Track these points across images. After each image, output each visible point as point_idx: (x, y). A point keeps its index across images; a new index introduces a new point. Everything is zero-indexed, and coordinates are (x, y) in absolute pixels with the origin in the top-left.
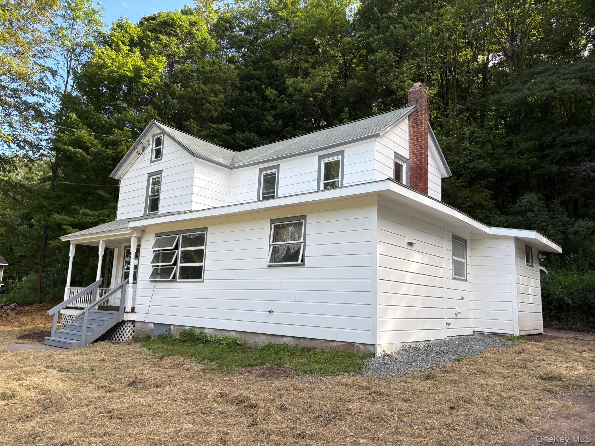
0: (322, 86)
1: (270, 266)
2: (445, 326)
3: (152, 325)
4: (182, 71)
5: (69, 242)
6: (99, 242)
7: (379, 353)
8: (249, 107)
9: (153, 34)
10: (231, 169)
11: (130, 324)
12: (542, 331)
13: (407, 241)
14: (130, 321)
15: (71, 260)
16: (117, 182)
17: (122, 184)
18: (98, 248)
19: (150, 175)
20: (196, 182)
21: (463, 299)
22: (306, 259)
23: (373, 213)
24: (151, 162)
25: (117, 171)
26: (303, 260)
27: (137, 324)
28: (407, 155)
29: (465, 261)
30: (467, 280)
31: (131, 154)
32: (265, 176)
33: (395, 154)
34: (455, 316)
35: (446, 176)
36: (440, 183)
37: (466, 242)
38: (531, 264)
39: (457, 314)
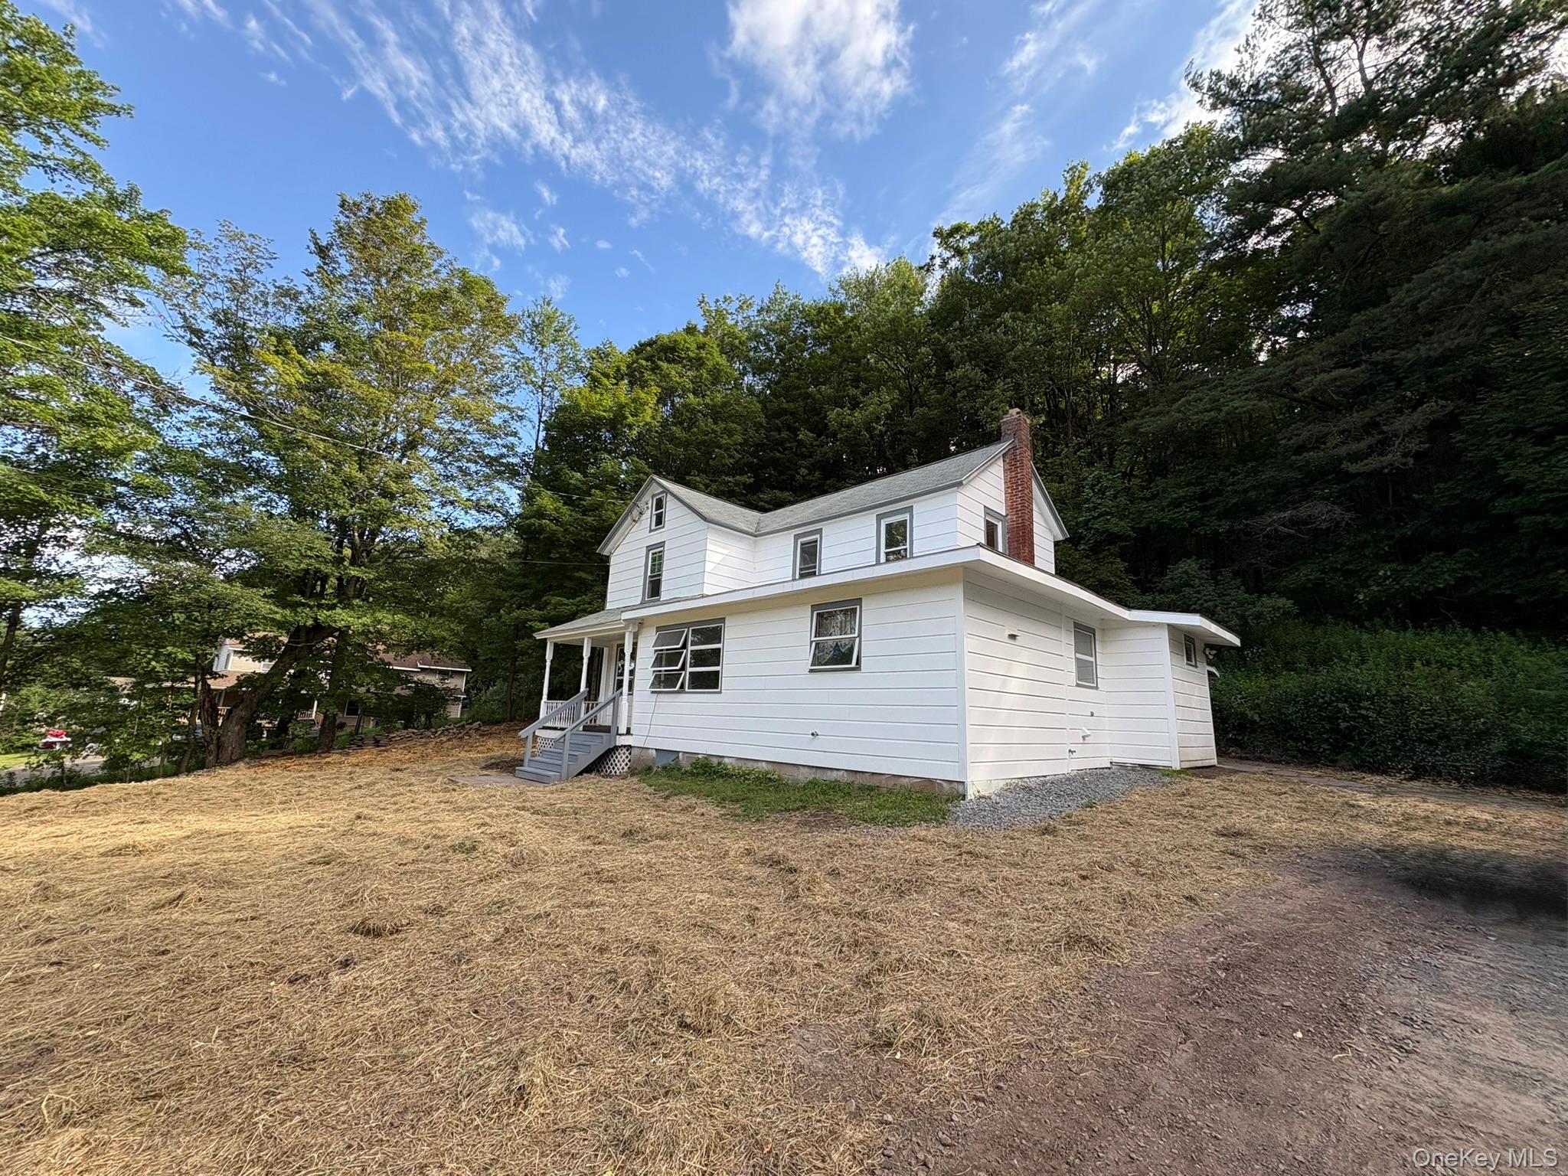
2: (1068, 755)
3: (654, 751)
6: (583, 640)
7: (971, 794)
10: (756, 536)
11: (624, 750)
12: (1214, 762)
13: (1008, 633)
14: (625, 746)
15: (548, 664)
16: (606, 560)
17: (613, 561)
18: (581, 647)
19: (649, 548)
20: (710, 556)
21: (1092, 715)
22: (863, 660)
23: (957, 594)
24: (651, 531)
25: (606, 545)
26: (858, 662)
27: (634, 751)
28: (1002, 510)
29: (1093, 660)
30: (1097, 687)
31: (624, 521)
32: (803, 544)
33: (986, 510)
34: (1081, 740)
35: (1060, 538)
36: (1052, 549)
37: (1093, 631)
38: (1194, 663)
39: (1085, 737)
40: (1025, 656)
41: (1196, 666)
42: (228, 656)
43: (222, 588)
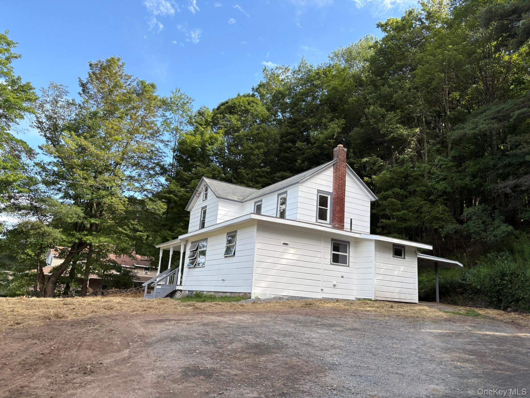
0: (333, 135)
1: (225, 257)
2: (320, 291)
3: (187, 292)
4: (238, 136)
5: (159, 248)
6: (170, 248)
7: (253, 297)
8: (287, 153)
9: (222, 115)
10: (242, 202)
11: (179, 292)
12: (417, 301)
13: (283, 242)
14: (180, 290)
15: (160, 258)
16: (189, 213)
17: (191, 214)
18: (169, 251)
19: (202, 208)
20: (219, 212)
21: (342, 277)
22: (236, 252)
23: (255, 228)
24: (203, 201)
25: (188, 207)
26: (234, 254)
27: (183, 292)
28: (331, 190)
29: (347, 254)
30: (349, 266)
31: (194, 197)
32: (257, 206)
33: (319, 191)
34: (332, 286)
35: (373, 200)
36: (369, 205)
37: (349, 243)
38: (403, 257)
39: (334, 286)
40: (292, 251)
41: (404, 258)
42: (52, 259)
43: (46, 228)
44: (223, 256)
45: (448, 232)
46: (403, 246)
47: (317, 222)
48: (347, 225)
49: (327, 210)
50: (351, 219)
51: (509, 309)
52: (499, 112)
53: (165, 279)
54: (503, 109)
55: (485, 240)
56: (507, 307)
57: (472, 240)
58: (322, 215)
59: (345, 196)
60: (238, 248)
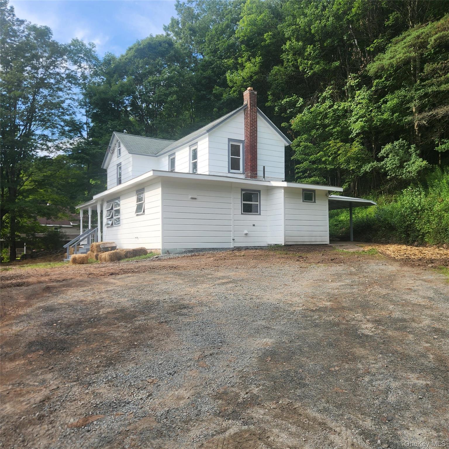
1: (137, 215)
2: (232, 241)
5: (79, 209)
6: (88, 208)
13: (191, 197)
15: (81, 219)
16: (106, 171)
17: (108, 171)
19: (118, 165)
21: (254, 225)
24: (118, 157)
25: (104, 165)
28: (243, 138)
29: (258, 203)
30: (260, 214)
31: (108, 153)
32: (171, 160)
33: (230, 140)
34: (244, 235)
35: (287, 144)
36: (283, 150)
37: (259, 191)
38: (313, 201)
39: (246, 234)
40: (201, 205)
41: (315, 202)
44: (134, 214)
45: (365, 171)
46: (314, 191)
47: (229, 172)
48: (260, 173)
49: (240, 159)
50: (264, 167)
51: (416, 243)
52: (418, 37)
53: (86, 239)
54: (422, 33)
55: (401, 177)
56: (414, 241)
57: (388, 177)
58: (234, 165)
59: (257, 143)
60: (147, 206)
